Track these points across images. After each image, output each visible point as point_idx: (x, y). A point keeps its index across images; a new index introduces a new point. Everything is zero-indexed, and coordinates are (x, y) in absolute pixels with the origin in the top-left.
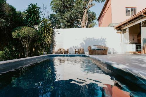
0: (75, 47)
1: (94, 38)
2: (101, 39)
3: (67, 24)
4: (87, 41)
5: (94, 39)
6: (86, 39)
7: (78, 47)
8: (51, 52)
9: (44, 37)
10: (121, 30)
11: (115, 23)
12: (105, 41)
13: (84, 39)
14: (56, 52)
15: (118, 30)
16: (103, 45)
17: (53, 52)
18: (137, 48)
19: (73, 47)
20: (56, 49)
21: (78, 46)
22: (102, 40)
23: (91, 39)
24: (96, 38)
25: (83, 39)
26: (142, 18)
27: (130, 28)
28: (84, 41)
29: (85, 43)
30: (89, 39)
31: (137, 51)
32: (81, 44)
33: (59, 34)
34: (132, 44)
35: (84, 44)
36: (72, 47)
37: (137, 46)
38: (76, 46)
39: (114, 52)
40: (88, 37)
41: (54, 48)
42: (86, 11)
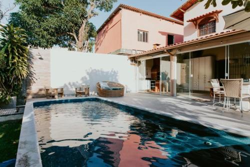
0: (72, 84)
1: (103, 70)
2: (112, 71)
3: (50, 39)
4: (93, 74)
5: (102, 72)
6: (91, 70)
7: (78, 85)
8: (24, 94)
9: (13, 64)
10: (136, 62)
11: (126, 49)
12: (116, 76)
13: (88, 71)
14: (35, 94)
15: (132, 61)
16: (114, 81)
17: (28, 94)
18: (152, 85)
19: (70, 84)
20: (34, 88)
21: (77, 82)
22: (113, 73)
23: (99, 71)
24: (105, 70)
25: (86, 70)
26: (162, 53)
27: (147, 61)
28: (88, 73)
29: (90, 77)
30: (95, 71)
31: (152, 88)
32: (82, 79)
33: (41, 59)
34: (147, 80)
35: (88, 79)
36: (67, 84)
37: (152, 82)
38: (75, 82)
39: (128, 90)
40: (93, 69)
41: (30, 85)
42: (84, 22)
